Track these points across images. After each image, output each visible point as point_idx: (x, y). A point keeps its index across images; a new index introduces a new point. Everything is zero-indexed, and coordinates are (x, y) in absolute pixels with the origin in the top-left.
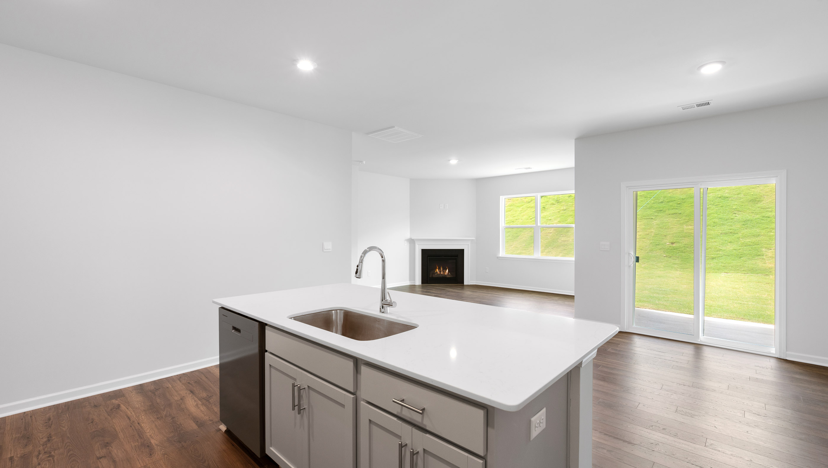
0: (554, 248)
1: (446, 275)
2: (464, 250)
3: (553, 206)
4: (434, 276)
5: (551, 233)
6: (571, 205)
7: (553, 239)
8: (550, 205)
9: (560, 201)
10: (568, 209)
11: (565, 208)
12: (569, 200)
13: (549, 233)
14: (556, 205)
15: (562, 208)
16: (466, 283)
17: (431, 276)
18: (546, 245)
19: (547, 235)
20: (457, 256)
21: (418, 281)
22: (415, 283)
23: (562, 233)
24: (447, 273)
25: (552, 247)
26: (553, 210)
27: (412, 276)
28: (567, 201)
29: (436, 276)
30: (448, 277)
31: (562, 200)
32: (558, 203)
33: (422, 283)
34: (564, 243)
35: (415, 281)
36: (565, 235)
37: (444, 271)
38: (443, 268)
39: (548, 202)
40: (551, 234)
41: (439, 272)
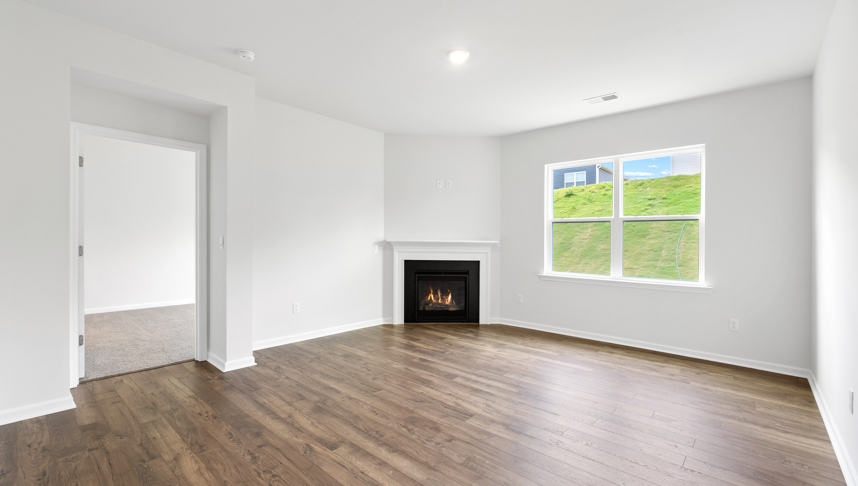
0: (592, 258)
1: (448, 305)
2: (479, 262)
3: (585, 206)
4: (427, 308)
5: (586, 239)
6: (607, 206)
7: (591, 247)
8: (582, 205)
9: (593, 200)
10: (604, 209)
11: (600, 209)
12: (605, 199)
13: (583, 239)
14: (588, 205)
15: (597, 209)
16: (482, 321)
17: (421, 309)
18: (582, 254)
19: (582, 242)
20: (467, 273)
21: (398, 318)
22: (392, 320)
23: (600, 240)
24: (449, 300)
25: (590, 257)
26: (586, 211)
27: (388, 310)
28: (602, 200)
29: (431, 309)
30: (451, 309)
31: (595, 199)
32: (591, 202)
33: (406, 321)
34: (605, 252)
35: (393, 317)
36: (605, 242)
37: (445, 297)
38: (442, 292)
39: (578, 201)
40: (586, 241)
41: (434, 299)
